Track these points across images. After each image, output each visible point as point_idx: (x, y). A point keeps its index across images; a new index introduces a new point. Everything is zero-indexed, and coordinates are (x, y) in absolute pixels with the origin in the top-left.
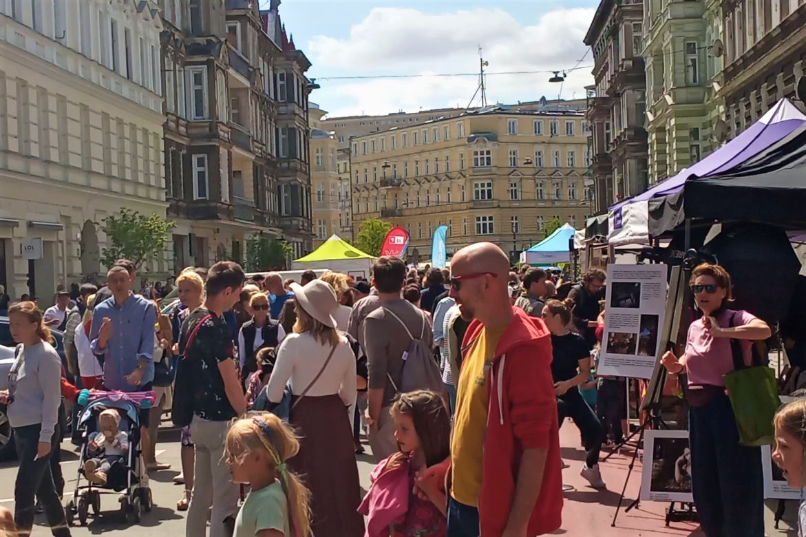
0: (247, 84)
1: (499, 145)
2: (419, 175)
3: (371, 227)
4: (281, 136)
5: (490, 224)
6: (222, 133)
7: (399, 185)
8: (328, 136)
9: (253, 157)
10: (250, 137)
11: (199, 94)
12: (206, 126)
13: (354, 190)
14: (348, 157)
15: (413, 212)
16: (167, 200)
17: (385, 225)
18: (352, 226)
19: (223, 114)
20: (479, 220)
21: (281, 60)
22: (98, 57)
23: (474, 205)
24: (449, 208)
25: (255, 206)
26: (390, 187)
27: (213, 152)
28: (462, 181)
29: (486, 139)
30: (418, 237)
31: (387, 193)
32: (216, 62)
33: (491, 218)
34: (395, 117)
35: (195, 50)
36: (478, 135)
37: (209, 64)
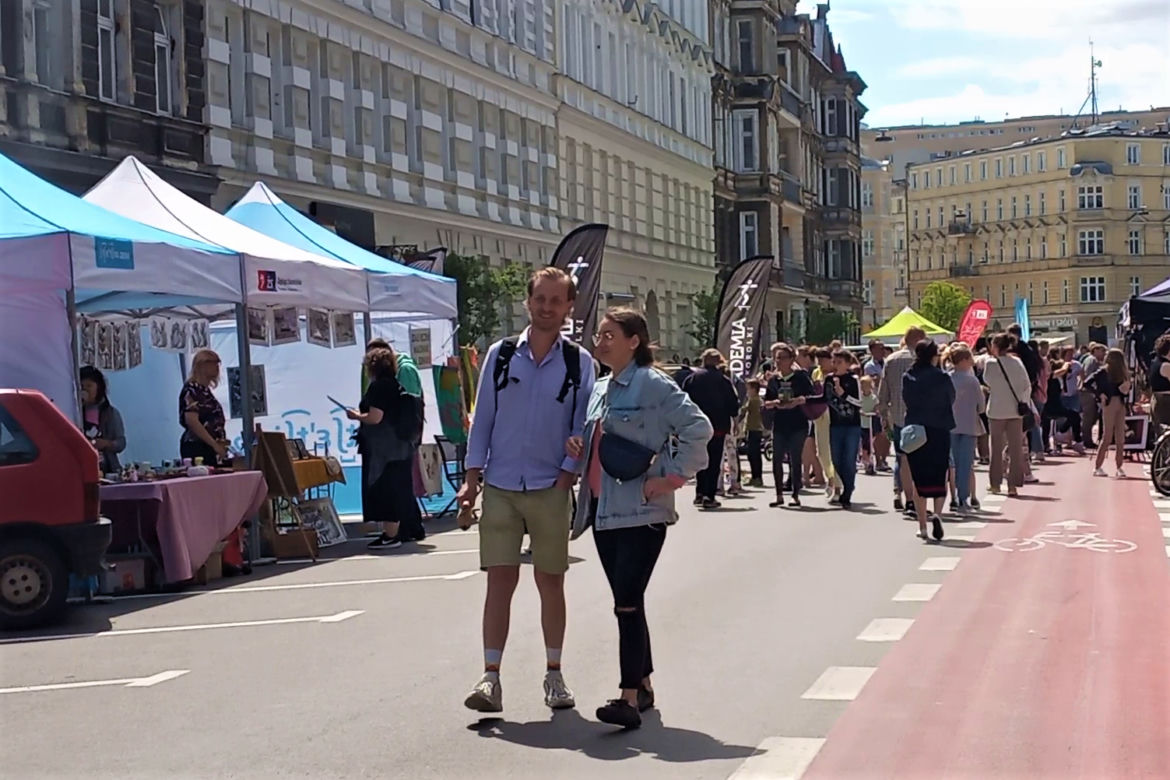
0: (797, 123)
1: (1113, 179)
2: (1003, 219)
3: (938, 292)
4: (829, 180)
5: (1100, 287)
6: (773, 186)
7: (974, 232)
8: (880, 167)
9: (803, 211)
10: (799, 187)
11: (748, 143)
12: (756, 179)
13: (911, 238)
14: (904, 192)
15: (994, 270)
16: (717, 265)
17: (957, 290)
18: (909, 289)
19: (774, 165)
20: (1086, 282)
21: (830, 84)
22: (654, 112)
23: (1078, 262)
24: (1044, 264)
25: (804, 269)
26: (962, 235)
27: (763, 209)
28: (1062, 229)
29: (1096, 171)
30: (1000, 305)
31: (958, 244)
32: (768, 105)
33: (1101, 280)
34: (970, 127)
35: (745, 91)
36: (1086, 165)
37: (761, 107)
